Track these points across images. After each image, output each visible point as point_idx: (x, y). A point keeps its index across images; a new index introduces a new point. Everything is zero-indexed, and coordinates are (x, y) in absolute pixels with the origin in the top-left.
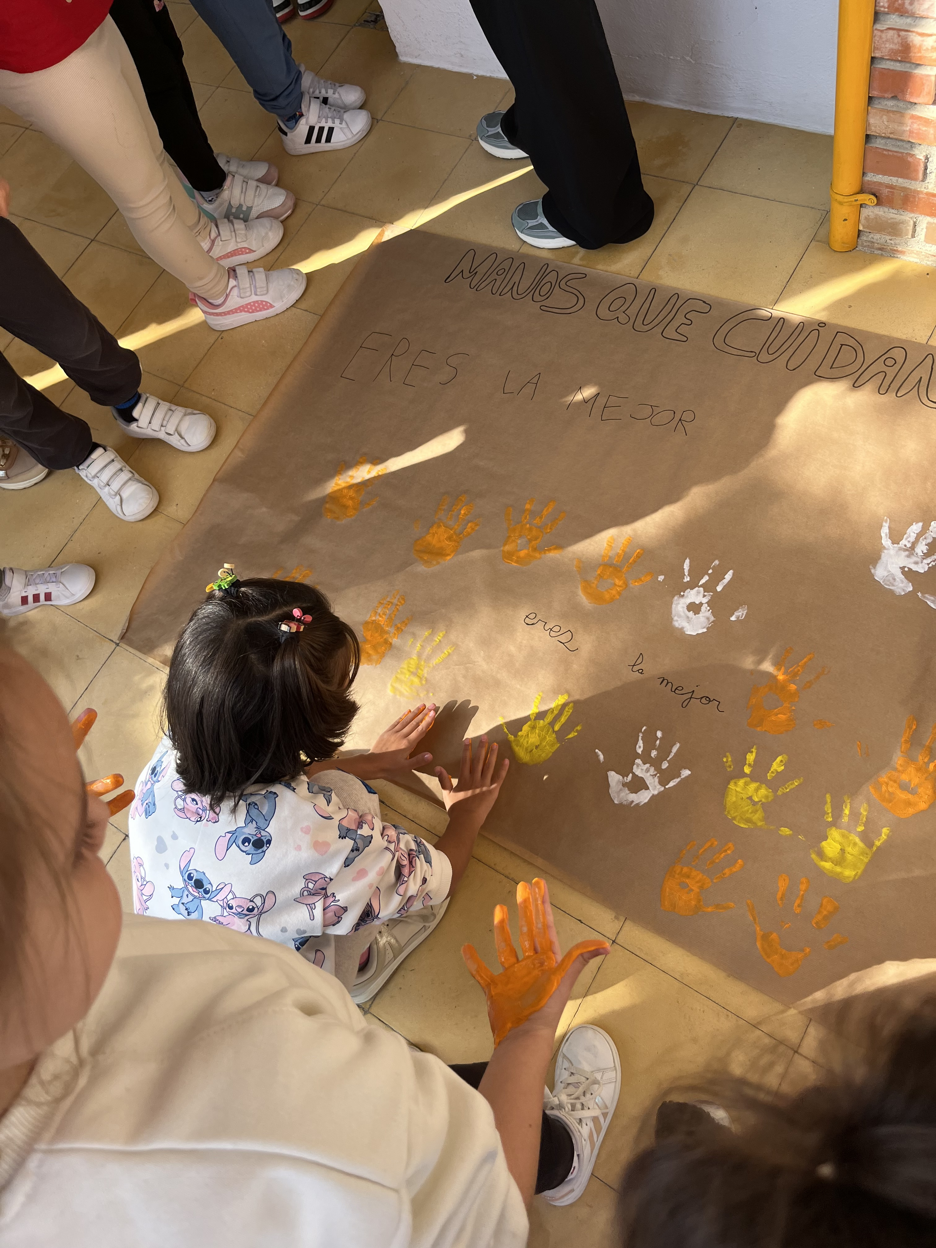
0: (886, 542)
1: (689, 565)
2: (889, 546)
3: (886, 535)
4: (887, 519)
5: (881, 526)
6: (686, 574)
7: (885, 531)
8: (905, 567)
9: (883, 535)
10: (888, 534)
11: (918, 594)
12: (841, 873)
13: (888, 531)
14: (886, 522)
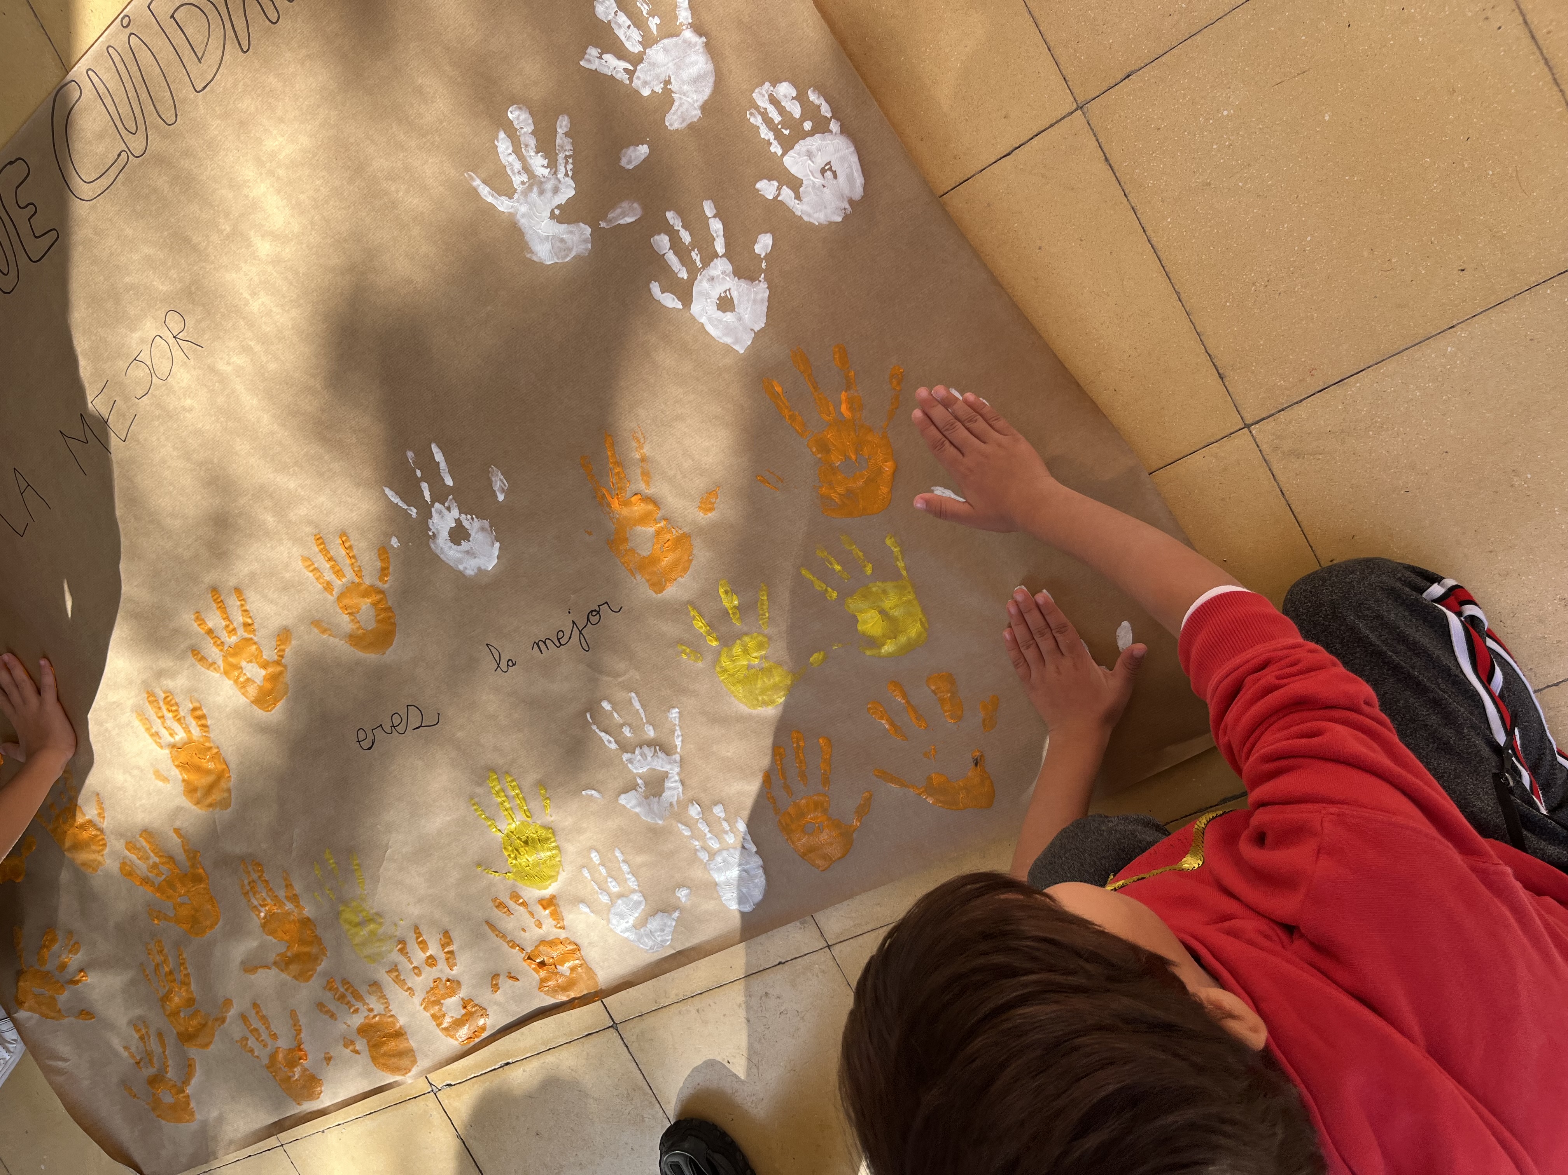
0: (503, 205)
1: (394, 494)
2: (512, 207)
3: (493, 195)
4: (470, 176)
5: (475, 190)
6: (405, 507)
7: (485, 191)
8: (553, 211)
9: (490, 199)
10: (491, 191)
11: (602, 226)
12: (909, 639)
13: (488, 189)
14: (473, 179)
